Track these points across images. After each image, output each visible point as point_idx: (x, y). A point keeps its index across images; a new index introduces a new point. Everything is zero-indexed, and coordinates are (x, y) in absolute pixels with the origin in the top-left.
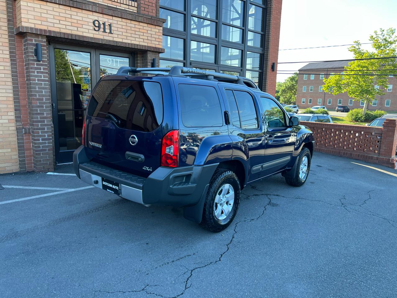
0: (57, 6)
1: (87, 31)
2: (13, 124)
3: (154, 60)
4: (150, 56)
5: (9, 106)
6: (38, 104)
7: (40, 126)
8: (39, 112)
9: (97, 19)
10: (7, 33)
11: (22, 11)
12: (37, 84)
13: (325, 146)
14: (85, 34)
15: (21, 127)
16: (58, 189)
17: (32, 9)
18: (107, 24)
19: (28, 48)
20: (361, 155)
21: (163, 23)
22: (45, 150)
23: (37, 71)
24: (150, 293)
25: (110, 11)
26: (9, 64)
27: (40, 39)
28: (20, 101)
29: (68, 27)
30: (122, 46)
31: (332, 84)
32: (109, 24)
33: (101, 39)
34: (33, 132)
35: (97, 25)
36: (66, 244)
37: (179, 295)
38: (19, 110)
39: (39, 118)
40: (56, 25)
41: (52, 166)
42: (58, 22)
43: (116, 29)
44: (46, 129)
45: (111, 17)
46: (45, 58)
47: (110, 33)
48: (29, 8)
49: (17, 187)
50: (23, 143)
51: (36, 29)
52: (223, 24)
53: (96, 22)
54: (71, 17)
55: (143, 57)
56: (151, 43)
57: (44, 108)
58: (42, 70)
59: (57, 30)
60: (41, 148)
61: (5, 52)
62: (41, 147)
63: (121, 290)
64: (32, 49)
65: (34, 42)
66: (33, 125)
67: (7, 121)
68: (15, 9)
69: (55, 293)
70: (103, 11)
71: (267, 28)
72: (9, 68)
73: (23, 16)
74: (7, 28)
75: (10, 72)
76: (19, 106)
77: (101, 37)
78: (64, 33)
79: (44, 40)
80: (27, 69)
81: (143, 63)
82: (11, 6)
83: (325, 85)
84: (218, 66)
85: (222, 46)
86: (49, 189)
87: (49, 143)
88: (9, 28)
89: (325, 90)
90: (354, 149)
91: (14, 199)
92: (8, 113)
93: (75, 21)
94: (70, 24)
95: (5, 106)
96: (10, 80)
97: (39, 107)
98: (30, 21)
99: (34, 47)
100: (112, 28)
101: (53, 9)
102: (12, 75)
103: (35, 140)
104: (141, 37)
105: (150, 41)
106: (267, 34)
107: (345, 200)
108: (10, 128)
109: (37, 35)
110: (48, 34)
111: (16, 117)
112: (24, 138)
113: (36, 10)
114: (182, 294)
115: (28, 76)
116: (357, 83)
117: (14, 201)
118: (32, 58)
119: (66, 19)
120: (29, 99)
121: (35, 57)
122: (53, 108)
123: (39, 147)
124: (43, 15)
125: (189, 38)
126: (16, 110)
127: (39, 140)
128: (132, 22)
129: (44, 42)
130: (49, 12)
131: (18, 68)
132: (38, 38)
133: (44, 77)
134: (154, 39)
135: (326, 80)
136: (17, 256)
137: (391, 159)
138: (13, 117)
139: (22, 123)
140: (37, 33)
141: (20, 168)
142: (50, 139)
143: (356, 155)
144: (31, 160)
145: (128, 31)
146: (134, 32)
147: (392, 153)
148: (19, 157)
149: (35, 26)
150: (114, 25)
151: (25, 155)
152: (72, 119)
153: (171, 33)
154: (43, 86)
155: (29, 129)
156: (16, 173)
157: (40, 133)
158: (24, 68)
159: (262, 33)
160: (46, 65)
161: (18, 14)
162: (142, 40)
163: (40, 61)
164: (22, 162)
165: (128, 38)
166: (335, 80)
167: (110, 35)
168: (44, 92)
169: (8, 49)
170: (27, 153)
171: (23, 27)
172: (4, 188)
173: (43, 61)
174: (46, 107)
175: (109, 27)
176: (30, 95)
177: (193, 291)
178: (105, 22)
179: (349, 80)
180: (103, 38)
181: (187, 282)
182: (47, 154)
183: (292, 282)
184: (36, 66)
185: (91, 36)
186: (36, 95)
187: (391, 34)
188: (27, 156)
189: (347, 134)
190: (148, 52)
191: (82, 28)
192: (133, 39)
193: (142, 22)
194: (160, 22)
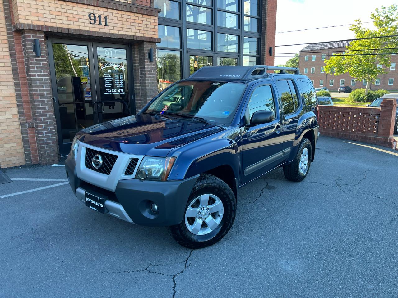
1: (83, 24)
2: (17, 119)
3: (150, 50)
4: (147, 47)
5: (12, 102)
6: (40, 99)
7: (42, 119)
8: (41, 106)
9: (93, 13)
10: (5, 30)
11: (19, 8)
12: (37, 79)
13: (324, 128)
14: (81, 28)
15: (24, 121)
16: (63, 180)
17: (28, 6)
18: (102, 16)
19: (27, 45)
20: (360, 137)
21: (158, 13)
22: (49, 143)
23: (37, 67)
24: (153, 272)
25: (104, 3)
26: (9, 61)
27: (38, 35)
28: (22, 96)
29: (64, 22)
30: (119, 38)
31: (333, 64)
32: (105, 16)
33: (98, 32)
34: (36, 126)
35: (92, 18)
36: (73, 231)
37: (179, 273)
38: (22, 105)
39: (41, 112)
40: (52, 20)
41: (57, 158)
42: (54, 17)
43: (112, 21)
44: (49, 123)
45: (106, 10)
46: (44, 53)
47: (106, 25)
48: (25, 5)
49: (25, 179)
50: (27, 137)
51: (34, 26)
52: (218, 10)
53: (92, 15)
54: (67, 11)
55: (139, 47)
56: (147, 34)
57: (46, 102)
58: (41, 66)
59: (54, 25)
60: (45, 142)
61: (4, 49)
62: (45, 140)
63: (126, 271)
64: (30, 45)
65: (32, 38)
66: (36, 119)
67: (11, 117)
68: (12, 7)
69: (65, 275)
70: (98, 4)
71: (263, 12)
72: (10, 65)
73: (20, 12)
74: (5, 25)
75: (10, 69)
76: (21, 101)
77: (97, 30)
78: (61, 28)
79: (42, 36)
80: (27, 65)
81: (140, 54)
82: (7, 4)
83: (326, 67)
84: (215, 53)
85: (218, 33)
86: (55, 180)
87: (52, 136)
88: (7, 25)
89: (326, 71)
90: (352, 131)
91: (22, 191)
92: (12, 108)
93: (71, 16)
94: (66, 18)
95: (8, 102)
96: (11, 76)
97: (40, 101)
98: (27, 17)
99: (33, 43)
100: (108, 20)
101: (49, 4)
102: (13, 72)
103: (38, 134)
104: (137, 28)
105: (145, 31)
106: (263, 18)
107: (340, 181)
108: (14, 123)
109: (34, 31)
110: (45, 30)
111: (19, 112)
112: (29, 132)
113: (32, 6)
114: (182, 272)
115: (28, 72)
116: (359, 62)
117: (22, 192)
118: (31, 54)
119: (62, 14)
120: (30, 94)
121: (33, 52)
122: (54, 102)
123: (43, 140)
124: (39, 11)
125: (184, 27)
126: (18, 105)
127: (42, 133)
128: (127, 13)
129: (42, 38)
130: (45, 8)
131: (18, 64)
132: (36, 34)
133: (44, 72)
134: (150, 29)
135: (327, 61)
136: (28, 243)
137: (389, 139)
138: (16, 113)
139: (26, 118)
140: (34, 29)
141: (26, 161)
142: (53, 132)
143: (354, 136)
144: (36, 153)
145: (124, 23)
146: (129, 24)
147: (389, 133)
148: (25, 151)
149: (32, 23)
150: (110, 17)
151: (30, 148)
152: (74, 111)
154: (43, 81)
155: (33, 123)
156: (22, 166)
157: (43, 127)
158: (24, 64)
159: (258, 17)
160: (45, 60)
161: (14, 11)
162: (138, 31)
163: (39, 57)
164: (27, 156)
165: (124, 29)
166: (337, 61)
167: (106, 27)
168: (44, 87)
169: (7, 46)
170: (32, 146)
171: (20, 24)
172: (12, 181)
173: (42, 57)
174: (48, 101)
175: (104, 19)
176: (31, 91)
177: (192, 269)
178: (100, 15)
179: (351, 60)
180: (99, 31)
181: (186, 261)
182: (51, 146)
183: (285, 258)
184: (35, 62)
185: (88, 29)
186: (37, 90)
187: (393, 11)
188: (32, 150)
189: (345, 116)
190: (145, 42)
191: (78, 22)
192: (129, 30)
193: (137, 13)
194: (155, 12)
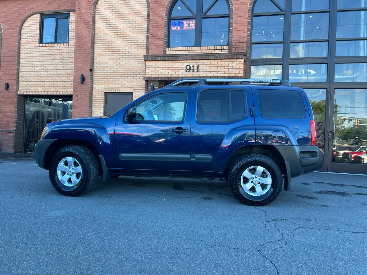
0: (164, 62)
1: (181, 73)
9: (188, 64)
14: (180, 76)
18: (195, 66)
25: (197, 57)
27: (155, 83)
29: (170, 73)
32: (197, 65)
35: (188, 68)
40: (163, 73)
42: (164, 71)
43: (202, 68)
45: (199, 61)
47: (198, 71)
48: (149, 67)
53: (188, 66)
54: (172, 66)
56: (232, 73)
59: (163, 76)
70: (192, 58)
77: (191, 76)
78: (167, 77)
84: (330, 84)
85: (336, 63)
93: (175, 69)
94: (171, 71)
98: (150, 73)
100: (199, 68)
101: (162, 64)
104: (223, 70)
105: (230, 72)
109: (152, 81)
113: (153, 66)
119: (169, 69)
124: (156, 69)
128: (216, 61)
129: (157, 84)
130: (160, 66)
134: (235, 70)
145: (212, 68)
146: (216, 68)
150: (201, 66)
153: (266, 62)
162: (223, 73)
165: (211, 73)
167: (197, 73)
175: (197, 68)
178: (194, 65)
185: (184, 76)
191: (178, 72)
192: (216, 73)
193: (223, 59)
194: (240, 55)
